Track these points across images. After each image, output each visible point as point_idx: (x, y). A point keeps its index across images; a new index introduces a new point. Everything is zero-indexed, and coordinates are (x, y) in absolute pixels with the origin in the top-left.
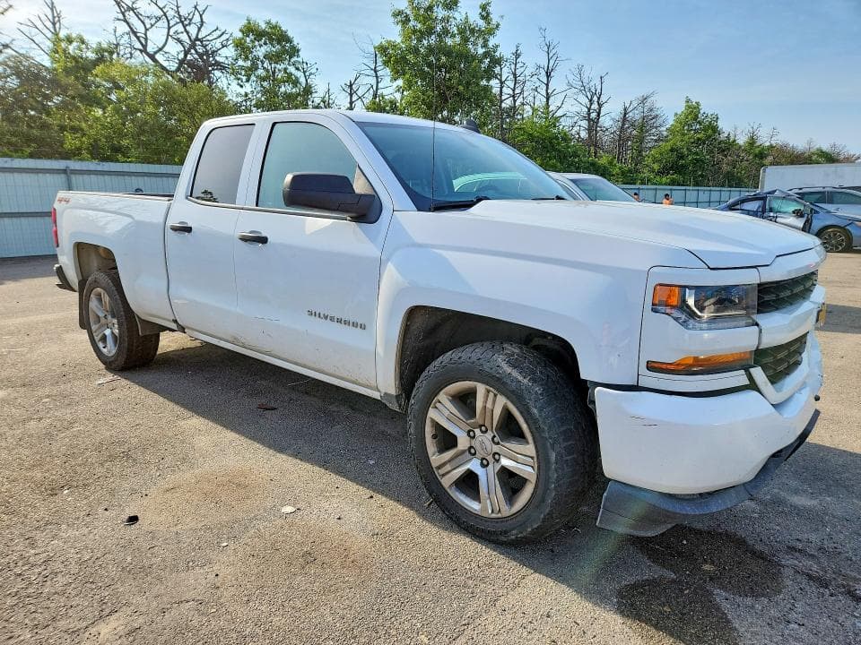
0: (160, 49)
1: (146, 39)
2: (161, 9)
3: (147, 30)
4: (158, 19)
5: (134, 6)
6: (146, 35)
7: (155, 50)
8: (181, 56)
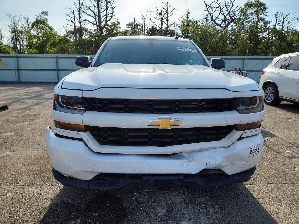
0: (217, 18)
1: (213, 15)
2: (219, 4)
3: (213, 12)
4: (217, 8)
5: (211, 5)
6: (213, 14)
7: (215, 19)
8: (223, 19)
